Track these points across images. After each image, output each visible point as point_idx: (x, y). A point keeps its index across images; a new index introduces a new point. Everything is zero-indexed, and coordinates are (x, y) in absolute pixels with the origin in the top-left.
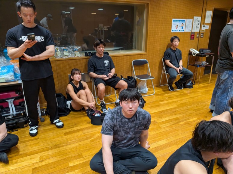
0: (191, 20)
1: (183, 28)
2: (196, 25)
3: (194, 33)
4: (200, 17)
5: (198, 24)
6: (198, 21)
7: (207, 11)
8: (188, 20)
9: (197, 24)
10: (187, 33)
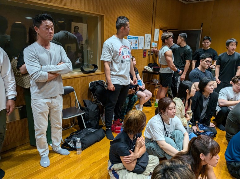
0: (143, 37)
3: (146, 50)
4: (150, 35)
6: (149, 38)
7: (156, 29)
8: (140, 37)
9: (148, 42)
10: (140, 50)
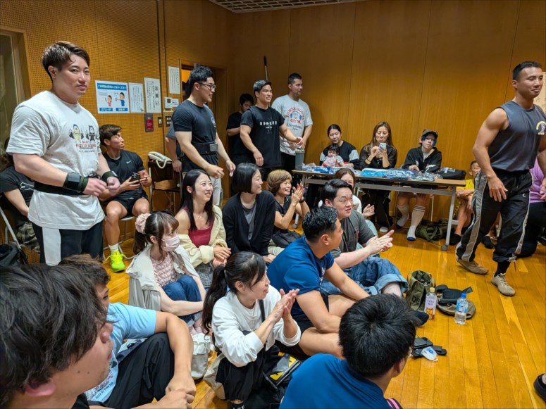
0: (140, 86)
1: (125, 104)
2: (152, 98)
3: (151, 115)
4: (159, 80)
5: (157, 96)
6: (155, 88)
7: (170, 68)
8: (132, 86)
9: (155, 96)
10: (136, 115)
